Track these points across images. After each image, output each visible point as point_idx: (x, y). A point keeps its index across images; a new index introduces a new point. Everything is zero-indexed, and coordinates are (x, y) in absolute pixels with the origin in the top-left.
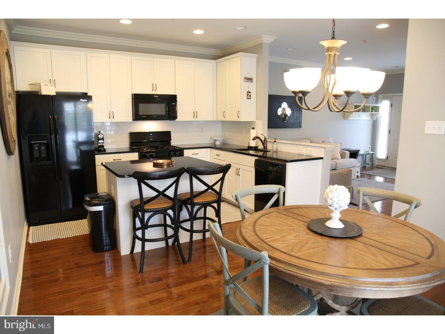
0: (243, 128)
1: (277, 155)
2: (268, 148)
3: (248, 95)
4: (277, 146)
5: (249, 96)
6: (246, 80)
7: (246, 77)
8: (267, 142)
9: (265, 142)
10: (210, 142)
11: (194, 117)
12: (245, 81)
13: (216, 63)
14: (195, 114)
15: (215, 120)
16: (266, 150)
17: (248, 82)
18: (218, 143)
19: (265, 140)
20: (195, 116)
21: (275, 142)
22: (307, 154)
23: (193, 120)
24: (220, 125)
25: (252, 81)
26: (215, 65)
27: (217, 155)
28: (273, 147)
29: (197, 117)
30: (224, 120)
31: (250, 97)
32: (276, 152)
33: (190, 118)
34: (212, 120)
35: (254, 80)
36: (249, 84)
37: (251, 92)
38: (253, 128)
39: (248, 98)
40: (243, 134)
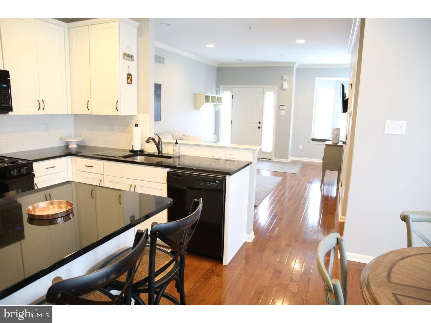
0: (114, 125)
1: (179, 161)
2: (163, 152)
3: (128, 78)
4: (179, 149)
5: (129, 80)
6: (126, 57)
7: (125, 53)
8: (162, 143)
9: (159, 144)
10: (59, 145)
11: (39, 109)
12: (124, 58)
13: (69, 28)
14: (41, 105)
15: (71, 113)
16: (161, 154)
17: (128, 60)
18: (73, 146)
19: (159, 142)
20: (42, 107)
21: (176, 143)
22: (226, 158)
23: (39, 113)
24: (72, 120)
25: (133, 59)
26: (66, 30)
27: (86, 166)
28: (174, 150)
29: (43, 109)
30: (89, 113)
31: (131, 82)
32: (179, 157)
33: (33, 110)
34: (66, 113)
35: (135, 58)
36: (128, 63)
37: (132, 74)
38: (136, 125)
39: (128, 83)
40: (115, 132)
